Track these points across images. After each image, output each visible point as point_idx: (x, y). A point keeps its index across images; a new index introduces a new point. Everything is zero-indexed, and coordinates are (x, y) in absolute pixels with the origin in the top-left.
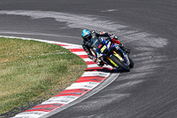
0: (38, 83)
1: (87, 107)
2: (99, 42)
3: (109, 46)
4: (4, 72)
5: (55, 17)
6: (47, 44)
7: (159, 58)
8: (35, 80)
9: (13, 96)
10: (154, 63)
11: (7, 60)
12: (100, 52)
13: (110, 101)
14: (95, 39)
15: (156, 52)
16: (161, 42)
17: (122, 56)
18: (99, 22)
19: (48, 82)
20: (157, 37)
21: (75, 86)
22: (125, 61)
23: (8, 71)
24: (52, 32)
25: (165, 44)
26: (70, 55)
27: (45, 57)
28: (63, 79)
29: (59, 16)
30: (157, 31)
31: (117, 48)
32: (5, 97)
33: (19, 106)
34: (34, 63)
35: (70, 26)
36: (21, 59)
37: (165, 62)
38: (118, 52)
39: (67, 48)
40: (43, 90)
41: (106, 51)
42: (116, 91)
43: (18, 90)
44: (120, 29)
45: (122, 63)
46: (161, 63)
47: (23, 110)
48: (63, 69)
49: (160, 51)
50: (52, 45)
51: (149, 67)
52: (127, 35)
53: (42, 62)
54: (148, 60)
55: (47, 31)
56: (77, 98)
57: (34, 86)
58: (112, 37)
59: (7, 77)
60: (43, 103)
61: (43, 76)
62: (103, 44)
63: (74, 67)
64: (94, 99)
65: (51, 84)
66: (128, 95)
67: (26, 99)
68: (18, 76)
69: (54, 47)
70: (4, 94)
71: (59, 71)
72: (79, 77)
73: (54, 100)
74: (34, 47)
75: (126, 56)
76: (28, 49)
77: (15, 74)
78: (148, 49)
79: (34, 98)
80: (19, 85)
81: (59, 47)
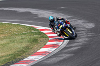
0: (22, 48)
1: (49, 62)
2: (59, 23)
3: (64, 25)
4: (2, 42)
5: (31, 11)
6: (27, 27)
7: (90, 35)
8: (19, 47)
9: (7, 55)
10: (87, 37)
11: (4, 36)
12: (59, 29)
13: (62, 58)
14: (56, 21)
15: (88, 31)
16: (91, 26)
18: (56, 14)
19: (27, 48)
20: (88, 23)
21: (42, 50)
23: (5, 41)
24: (29, 19)
25: (93, 26)
26: (39, 33)
27: (26, 34)
28: (36, 46)
29: (33, 11)
30: (89, 19)
31: (69, 26)
32: (3, 56)
33: (11, 61)
34: (19, 37)
35: (39, 16)
36: (12, 35)
37: (93, 37)
38: (69, 28)
39: (38, 28)
40: (24, 52)
41: (62, 28)
42: (66, 53)
43: (10, 52)
44: (68, 18)
45: (71, 34)
46: (91, 37)
47: (13, 63)
49: (90, 30)
50: (29, 27)
51: (84, 39)
53: (23, 36)
54: (84, 35)
55: (27, 19)
56: (43, 56)
57: (19, 50)
58: (66, 20)
59: (4, 45)
60: (24, 60)
61: (24, 45)
62: (61, 24)
63: (41, 39)
64: (53, 57)
65: (29, 49)
66: (72, 55)
67: (15, 57)
68: (11, 44)
70: (3, 54)
71: (34, 41)
72: (45, 45)
73: (30, 58)
74: (19, 28)
75: (73, 31)
76: (16, 29)
77: (8, 44)
78: (84, 29)
79: (19, 57)
80: (11, 50)
81: (34, 28)
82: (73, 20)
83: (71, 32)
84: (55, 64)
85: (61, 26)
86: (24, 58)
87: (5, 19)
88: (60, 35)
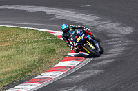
0: (33, 62)
1: (70, 80)
2: (76, 34)
3: (83, 37)
4: (6, 53)
5: (46, 11)
6: (40, 32)
7: (127, 43)
8: (30, 59)
9: (13, 72)
10: (123, 46)
11: (8, 44)
13: (88, 76)
15: (125, 38)
16: (128, 30)
17: (94, 45)
18: (80, 14)
19: (40, 61)
20: (125, 26)
21: (61, 64)
22: (96, 49)
23: (9, 52)
24: (43, 22)
25: (132, 31)
26: (57, 40)
27: (39, 42)
28: (52, 59)
29: (49, 10)
30: (125, 22)
31: (90, 38)
32: (7, 73)
33: (18, 79)
34: (29, 47)
35: (57, 17)
36: (19, 43)
37: (132, 46)
38: (91, 41)
39: (55, 34)
40: (36, 67)
41: (81, 41)
43: (17, 67)
44: (96, 20)
45: (94, 50)
46: (128, 46)
47: (21, 82)
48: (52, 51)
49: (128, 37)
50: (43, 32)
51: (119, 49)
52: (101, 24)
53: (35, 45)
54: (118, 44)
55: (40, 22)
56: (63, 73)
57: (29, 64)
59: (9, 57)
60: (37, 77)
61: (36, 56)
63: (60, 49)
64: (77, 74)
65: (43, 63)
67: (23, 74)
68: (17, 56)
69: (45, 33)
70: (6, 70)
71: (49, 52)
72: (65, 57)
73: (45, 75)
74: (29, 34)
75: (97, 44)
76: (25, 35)
77: (14, 55)
78: (118, 36)
79: (30, 74)
80: (18, 63)
81: (49, 34)
82: (104, 22)
83: (93, 47)
84: (79, 83)
85: (79, 39)
86: (36, 76)
87: (10, 21)
88: (77, 51)
